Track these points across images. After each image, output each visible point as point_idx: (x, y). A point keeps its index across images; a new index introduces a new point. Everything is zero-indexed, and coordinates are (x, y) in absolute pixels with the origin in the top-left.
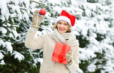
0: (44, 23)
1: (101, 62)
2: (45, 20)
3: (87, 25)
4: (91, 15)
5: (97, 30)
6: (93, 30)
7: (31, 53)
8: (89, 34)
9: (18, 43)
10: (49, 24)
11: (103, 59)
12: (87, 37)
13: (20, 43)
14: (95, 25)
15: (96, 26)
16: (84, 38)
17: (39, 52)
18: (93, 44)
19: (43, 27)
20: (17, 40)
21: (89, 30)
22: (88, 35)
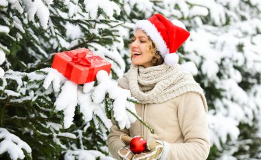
0: (98, 35)
1: (247, 148)
2: (104, 26)
3: (218, 45)
4: (224, 21)
5: (246, 61)
6: (237, 61)
7: (55, 135)
8: (222, 71)
9: (12, 101)
10: (115, 40)
11: (252, 138)
12: (217, 79)
13: (20, 101)
14: (240, 48)
15: (244, 49)
16: (209, 83)
17: (82, 129)
18: (232, 100)
19: (96, 50)
20: (10, 93)
21: (223, 59)
22: (219, 75)
